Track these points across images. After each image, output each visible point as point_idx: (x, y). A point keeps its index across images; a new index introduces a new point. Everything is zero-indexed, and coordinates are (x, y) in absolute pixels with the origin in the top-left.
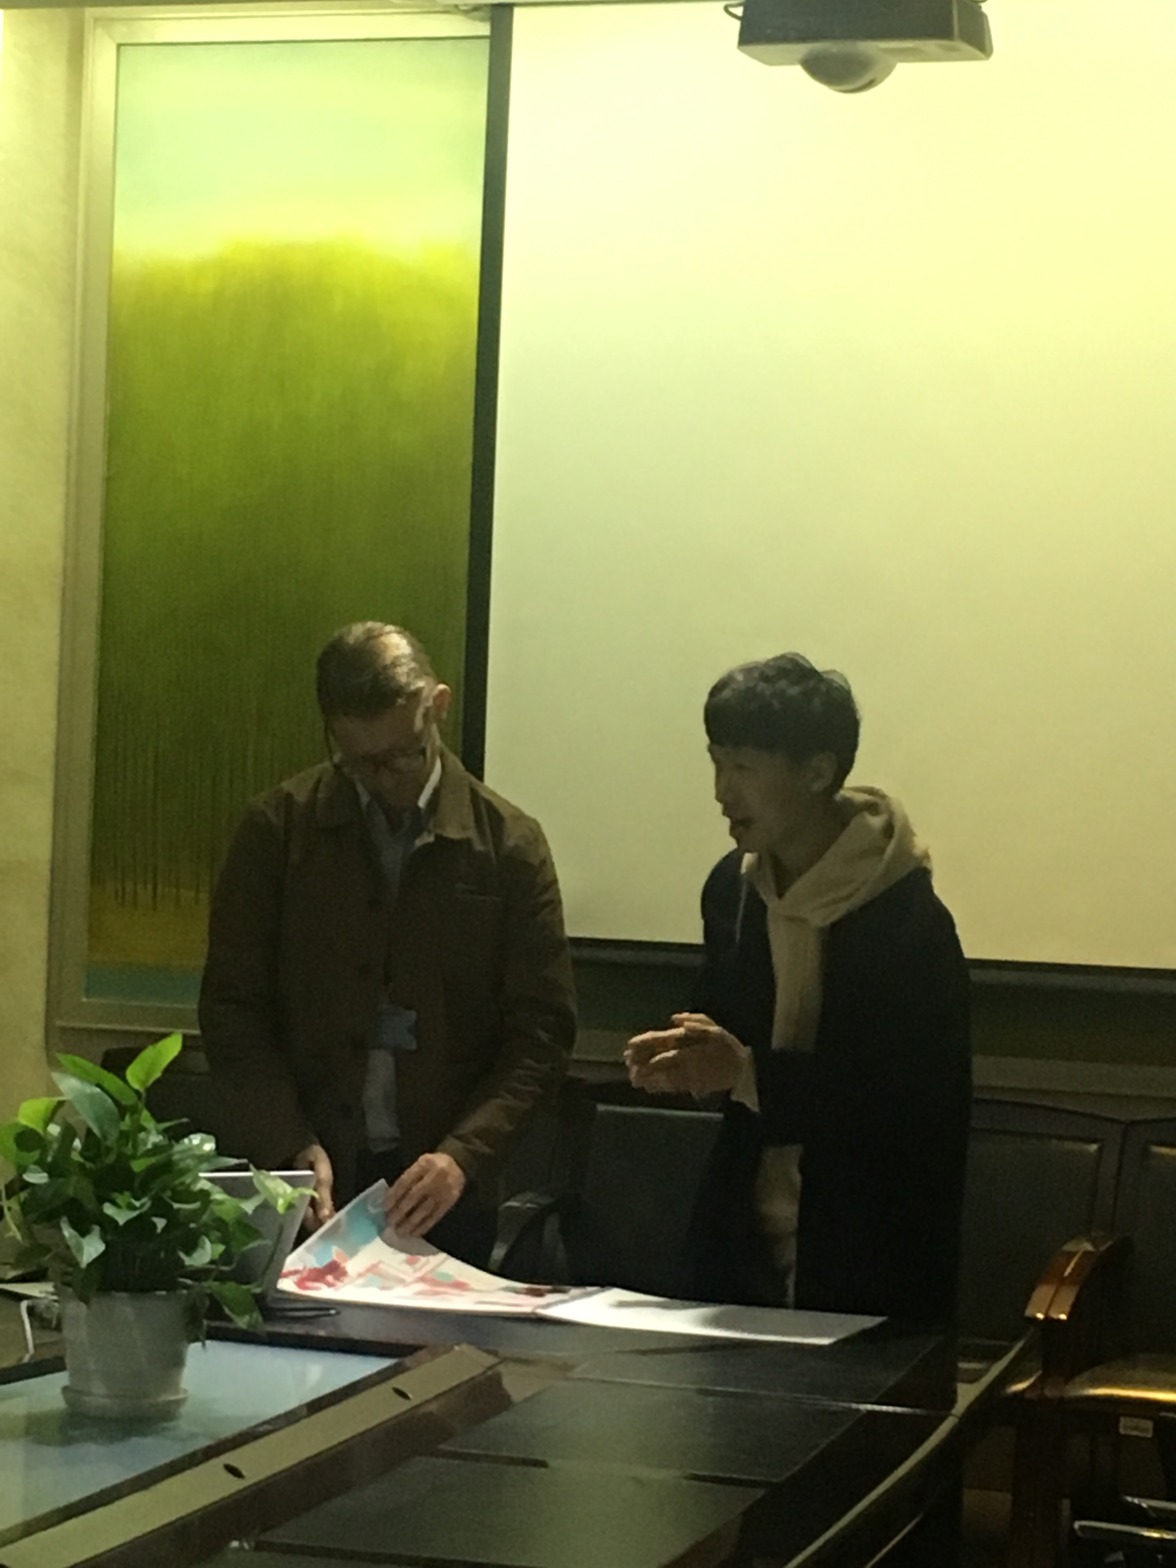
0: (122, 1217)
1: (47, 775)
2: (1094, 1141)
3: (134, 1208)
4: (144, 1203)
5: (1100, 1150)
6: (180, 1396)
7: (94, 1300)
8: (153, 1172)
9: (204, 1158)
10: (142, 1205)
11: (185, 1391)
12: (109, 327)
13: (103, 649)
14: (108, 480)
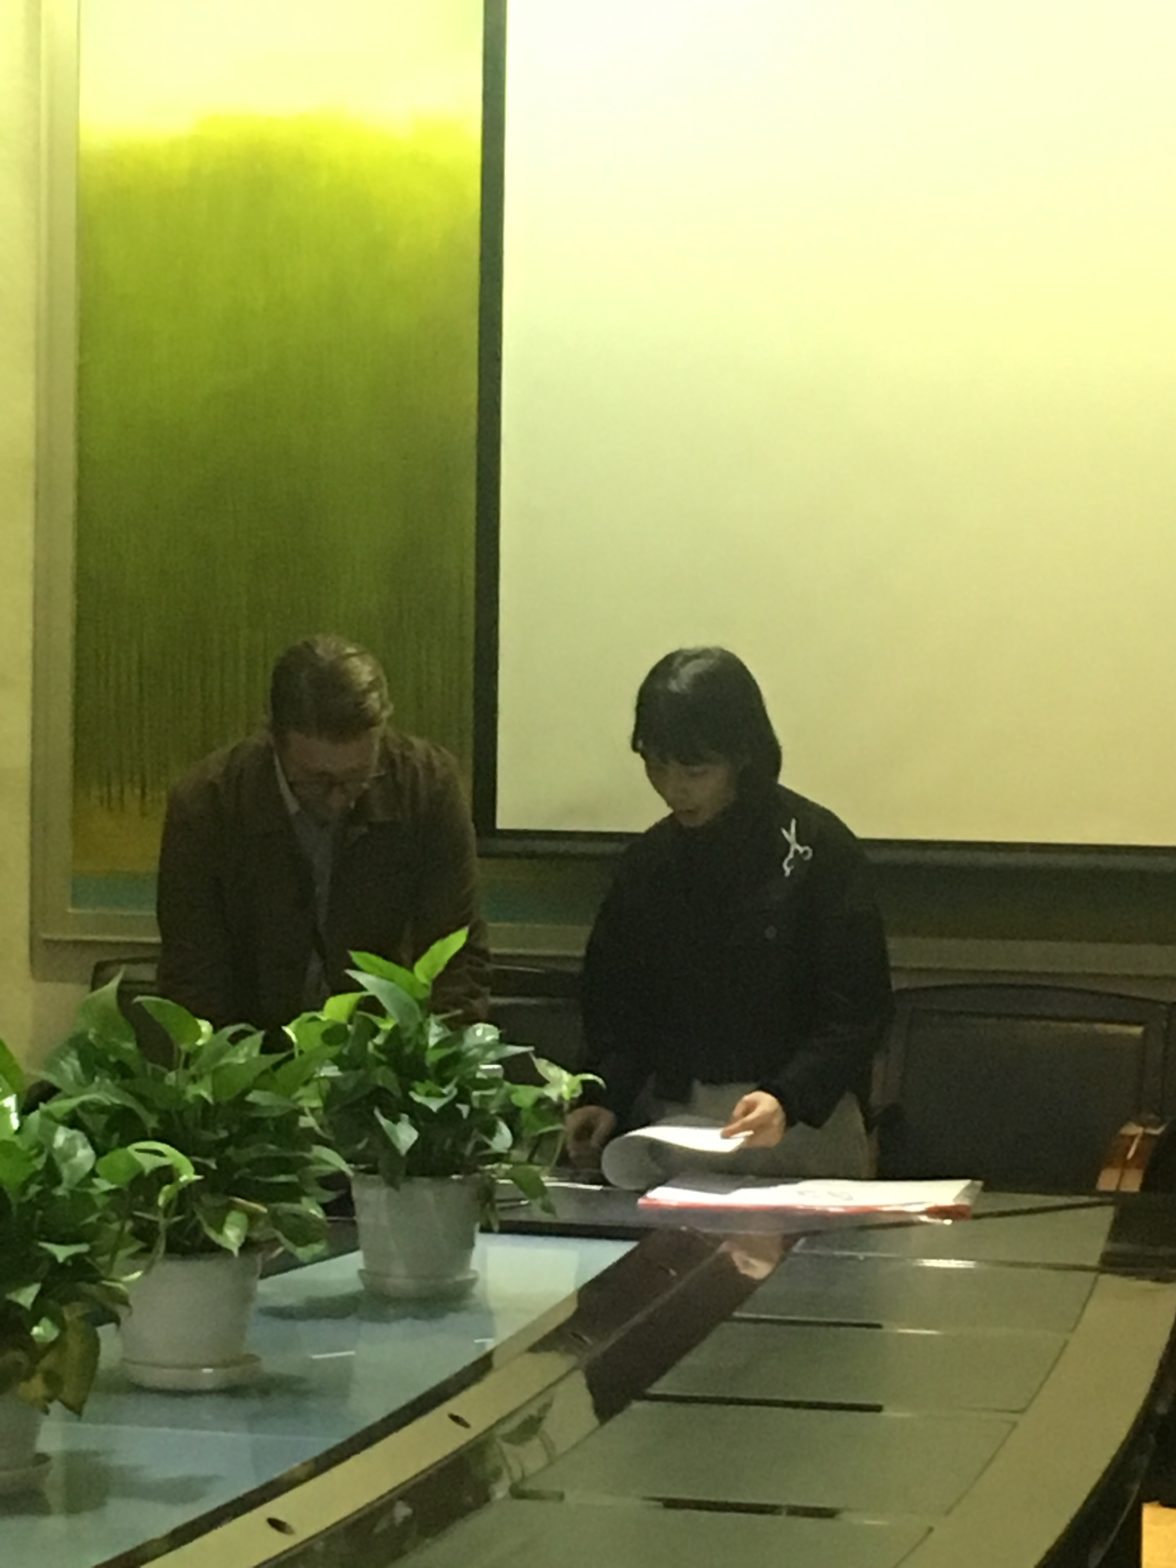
0: (435, 1105)
1: (26, 678)
2: (1139, 1024)
3: (443, 1096)
4: (450, 1090)
5: (1145, 1033)
6: (470, 1276)
7: (403, 1186)
8: (446, 1063)
9: (487, 1047)
10: (450, 1092)
11: (475, 1272)
12: (78, 208)
13: (80, 543)
14: (81, 369)
